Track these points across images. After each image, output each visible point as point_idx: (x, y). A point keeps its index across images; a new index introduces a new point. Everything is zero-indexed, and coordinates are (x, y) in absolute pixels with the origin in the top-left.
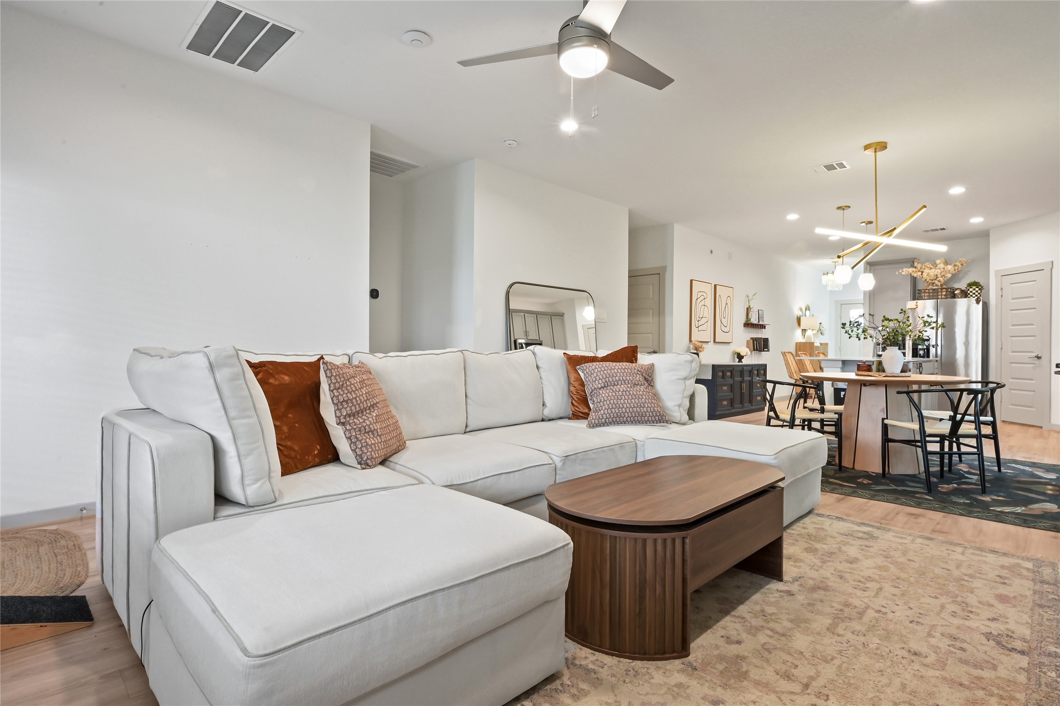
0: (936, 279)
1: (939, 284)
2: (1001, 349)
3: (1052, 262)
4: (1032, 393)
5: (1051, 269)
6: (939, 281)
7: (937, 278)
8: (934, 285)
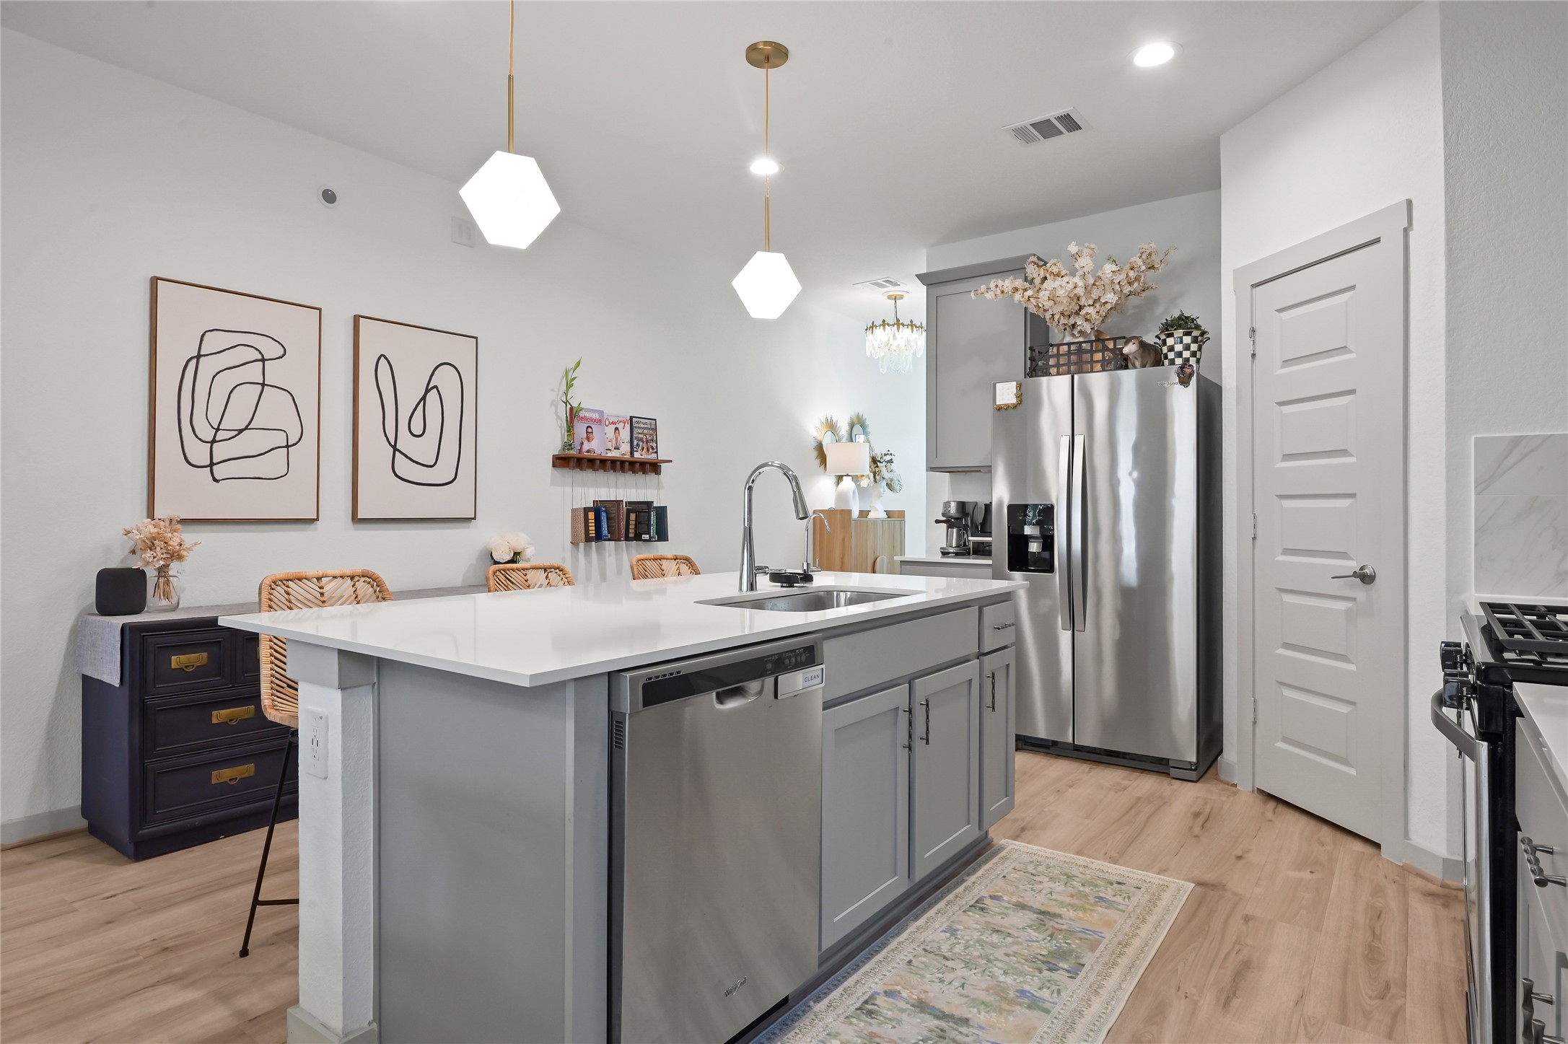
0: (1077, 313)
1: (1087, 327)
2: (1254, 538)
3: (1409, 203)
4: (1344, 709)
5: (1406, 231)
6: (1087, 320)
7: (1081, 308)
8: (1076, 332)
